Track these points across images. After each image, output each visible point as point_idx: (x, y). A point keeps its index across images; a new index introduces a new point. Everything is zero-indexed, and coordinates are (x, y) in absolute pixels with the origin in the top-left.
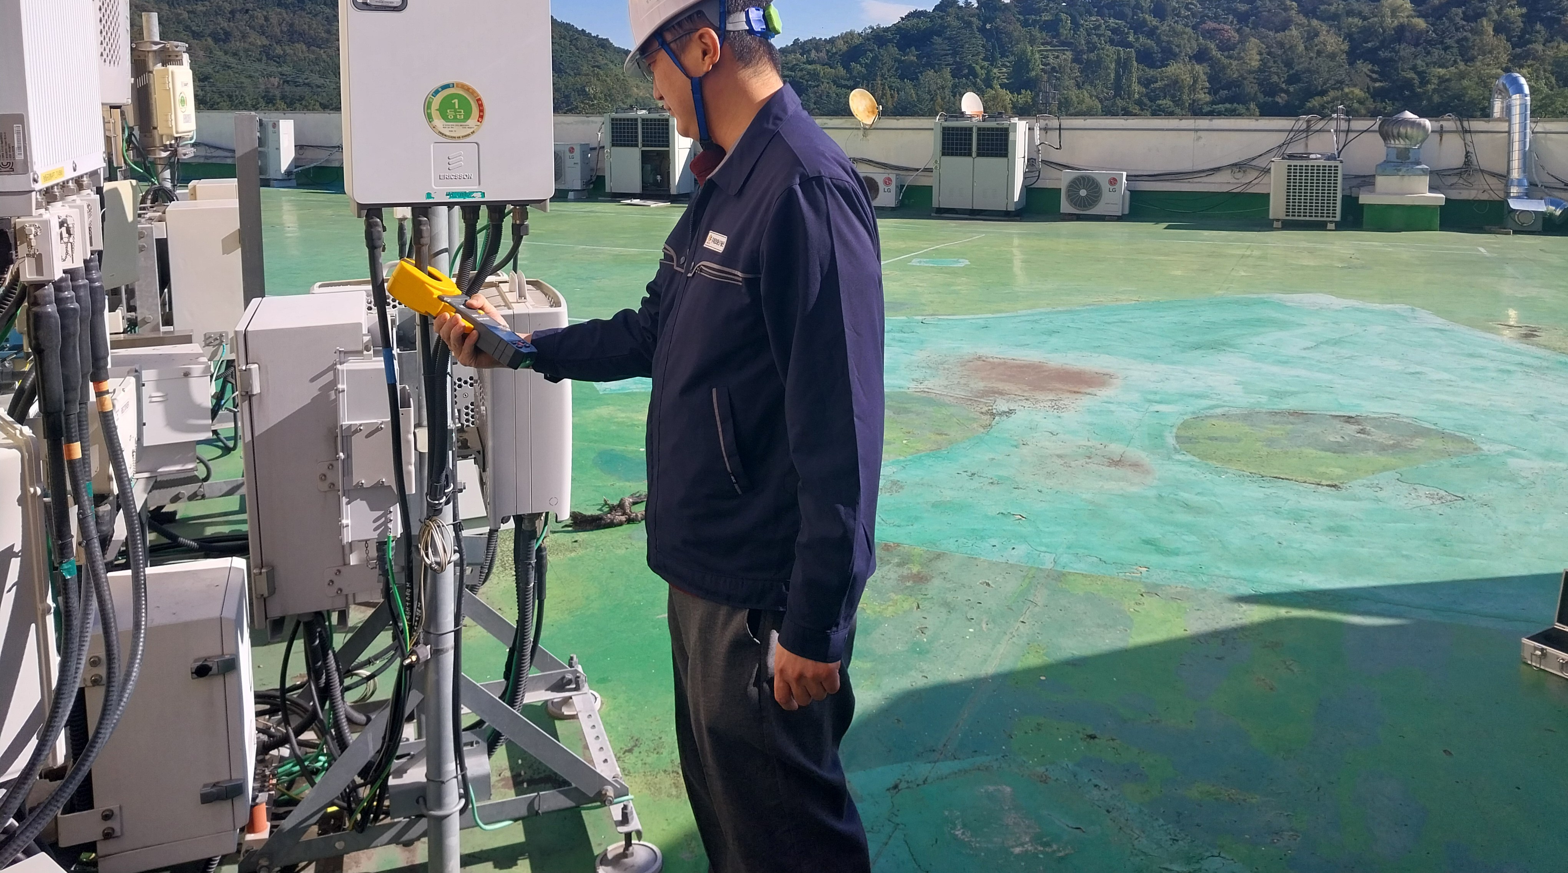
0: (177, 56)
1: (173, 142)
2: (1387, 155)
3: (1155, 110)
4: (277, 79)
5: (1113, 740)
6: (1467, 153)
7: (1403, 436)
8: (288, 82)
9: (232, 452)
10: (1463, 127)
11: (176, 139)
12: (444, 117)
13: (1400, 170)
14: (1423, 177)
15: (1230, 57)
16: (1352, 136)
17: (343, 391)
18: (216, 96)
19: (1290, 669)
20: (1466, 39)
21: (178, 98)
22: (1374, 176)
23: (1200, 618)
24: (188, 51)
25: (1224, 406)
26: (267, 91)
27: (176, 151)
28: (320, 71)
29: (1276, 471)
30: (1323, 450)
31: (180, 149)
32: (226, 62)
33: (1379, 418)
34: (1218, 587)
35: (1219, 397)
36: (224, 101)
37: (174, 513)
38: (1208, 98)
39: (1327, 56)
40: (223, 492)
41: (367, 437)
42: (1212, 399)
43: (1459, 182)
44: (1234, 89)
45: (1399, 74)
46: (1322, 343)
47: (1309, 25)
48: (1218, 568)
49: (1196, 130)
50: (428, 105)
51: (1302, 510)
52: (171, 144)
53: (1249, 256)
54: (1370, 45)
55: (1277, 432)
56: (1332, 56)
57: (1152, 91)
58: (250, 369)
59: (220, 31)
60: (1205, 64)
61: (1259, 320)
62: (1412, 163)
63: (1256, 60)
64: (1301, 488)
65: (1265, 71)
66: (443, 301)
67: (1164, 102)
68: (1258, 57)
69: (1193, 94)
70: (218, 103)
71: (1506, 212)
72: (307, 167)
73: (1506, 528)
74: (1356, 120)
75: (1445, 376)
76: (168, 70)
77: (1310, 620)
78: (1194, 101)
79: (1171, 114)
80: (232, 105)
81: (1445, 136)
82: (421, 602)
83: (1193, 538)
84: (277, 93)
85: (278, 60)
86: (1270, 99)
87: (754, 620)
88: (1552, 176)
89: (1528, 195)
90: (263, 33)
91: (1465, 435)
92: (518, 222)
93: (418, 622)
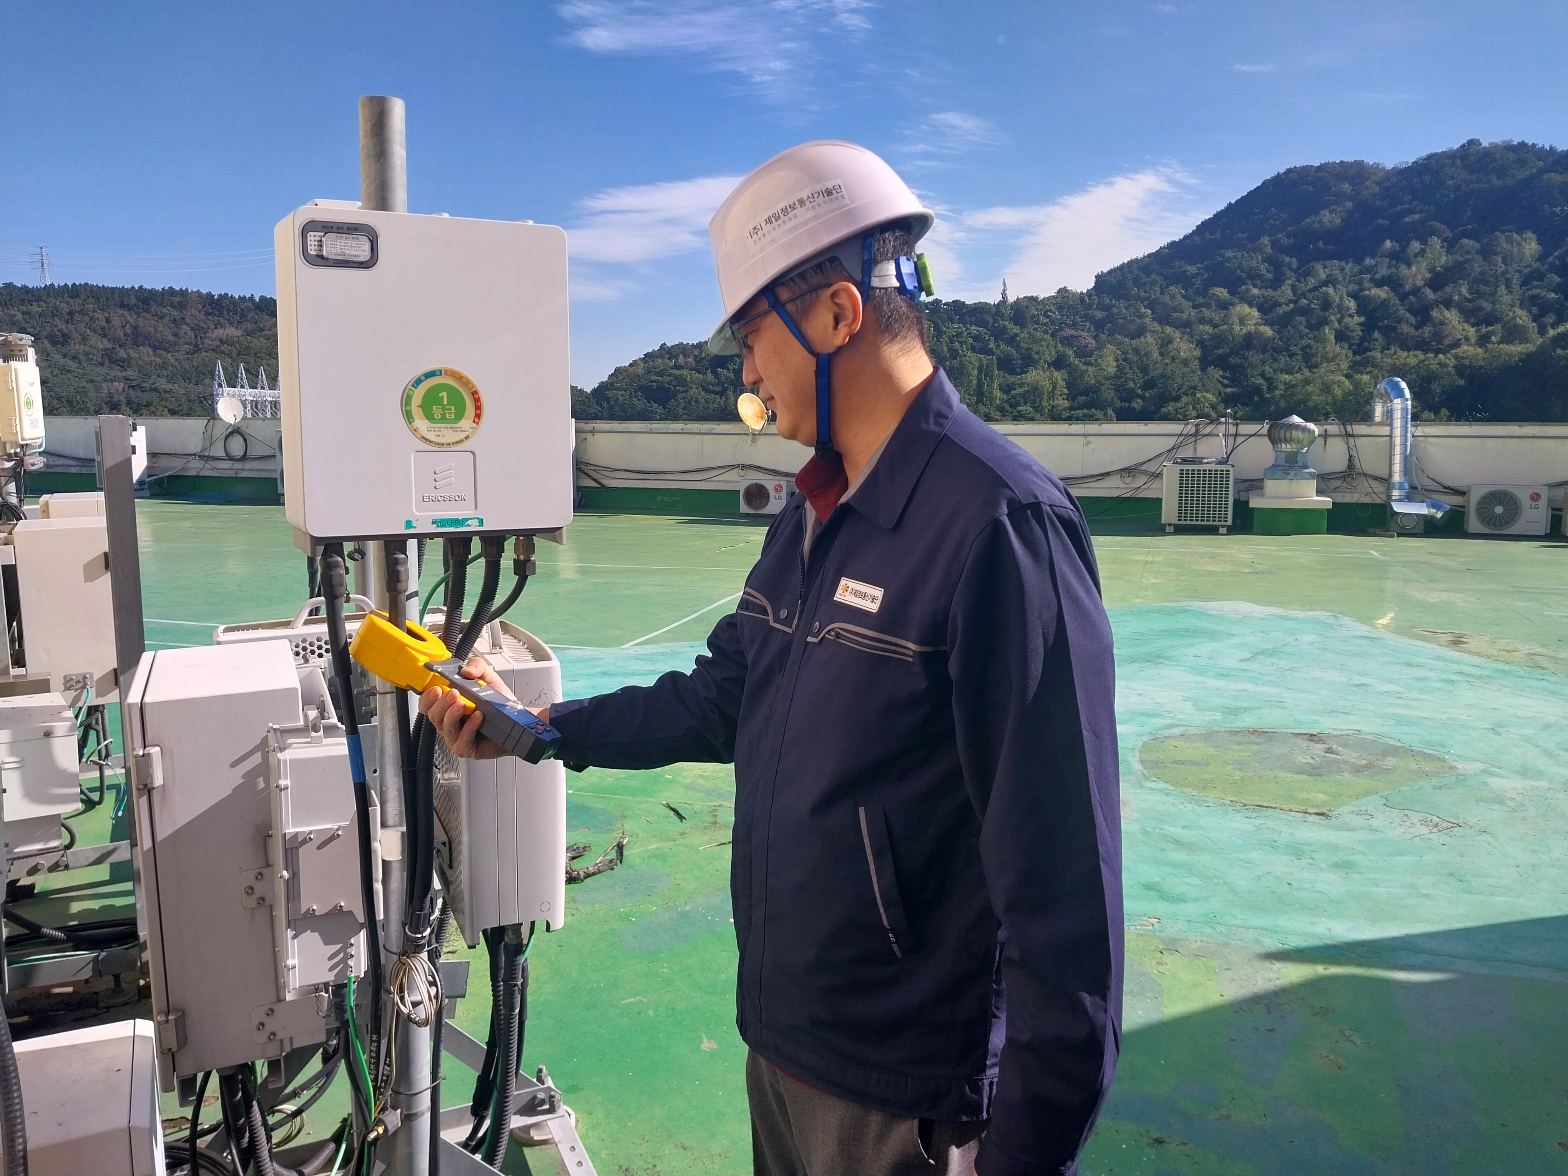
0: (21, 351)
1: (18, 450)
2: (1276, 459)
3: (1016, 416)
4: (122, 384)
5: (1185, 1144)
6: (1351, 456)
7: (1372, 755)
8: (133, 387)
9: (97, 806)
10: (1346, 431)
11: (22, 446)
12: (429, 417)
13: (1289, 474)
14: (1311, 480)
15: (1088, 364)
16: (1240, 440)
17: (286, 788)
18: (55, 401)
19: (1350, 1041)
20: (1309, 346)
21: (23, 400)
22: (1262, 480)
23: (1233, 980)
24: (34, 344)
25: (1180, 726)
26: (110, 395)
27: (22, 460)
28: (167, 376)
29: (1257, 798)
30: (1297, 773)
31: (26, 458)
32: (64, 366)
33: (1342, 735)
34: (1241, 940)
35: (1172, 715)
36: (64, 407)
37: (32, 886)
38: (1066, 404)
39: (1181, 362)
40: (91, 860)
41: (319, 848)
42: (1165, 717)
43: (1343, 485)
44: (1091, 395)
45: (1248, 380)
46: (1257, 654)
47: (1163, 332)
48: (1234, 916)
49: (1086, 435)
50: (406, 400)
51: (1300, 844)
52: (16, 453)
53: (1152, 562)
54: (1220, 351)
55: (1244, 754)
56: (1185, 362)
57: (1013, 397)
58: (149, 754)
59: (59, 333)
60: (1063, 371)
61: (1187, 630)
62: (1300, 467)
63: (1113, 367)
64: (1289, 818)
65: (1121, 378)
66: (432, 670)
67: (1025, 408)
68: (1115, 364)
69: (1052, 400)
70: (57, 409)
71: (1389, 515)
72: (161, 476)
73: (1515, 858)
74: (1244, 424)
75: (1391, 687)
76: (11, 367)
77: (1354, 977)
78: (1053, 407)
79: (1032, 419)
80: (72, 411)
81: (1329, 440)
82: (390, 1058)
83: (1196, 881)
84: (122, 398)
85: (121, 364)
86: (1127, 404)
87: (926, 1132)
88: (1432, 479)
89: (1409, 498)
90: (105, 336)
91: (1435, 753)
92: (522, 557)
93: (386, 1082)
